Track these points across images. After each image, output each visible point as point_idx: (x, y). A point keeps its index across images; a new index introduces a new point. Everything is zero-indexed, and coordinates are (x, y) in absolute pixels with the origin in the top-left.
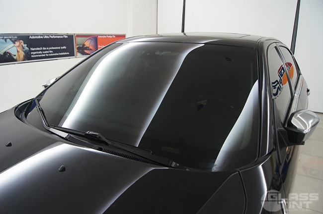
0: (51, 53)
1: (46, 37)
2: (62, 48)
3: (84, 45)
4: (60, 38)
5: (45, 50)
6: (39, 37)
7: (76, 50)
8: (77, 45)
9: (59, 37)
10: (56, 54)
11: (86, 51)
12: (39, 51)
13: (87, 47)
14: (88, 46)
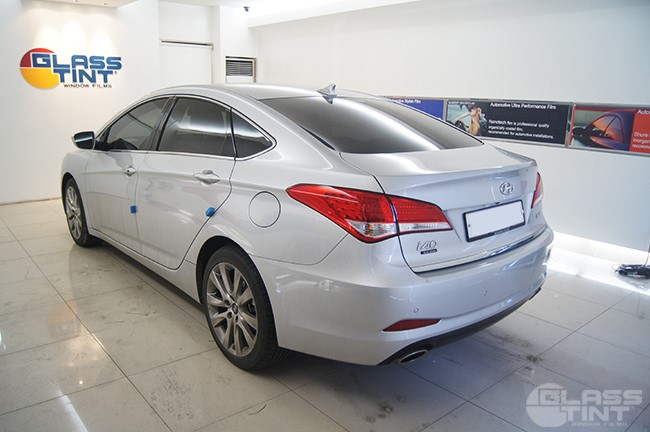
0: (518, 132)
1: (515, 105)
2: (540, 126)
3: (592, 126)
4: (540, 109)
5: (510, 126)
6: (505, 105)
7: (569, 134)
8: (574, 124)
9: (538, 107)
10: (527, 135)
11: (594, 139)
12: (501, 125)
13: (600, 131)
14: (603, 129)
